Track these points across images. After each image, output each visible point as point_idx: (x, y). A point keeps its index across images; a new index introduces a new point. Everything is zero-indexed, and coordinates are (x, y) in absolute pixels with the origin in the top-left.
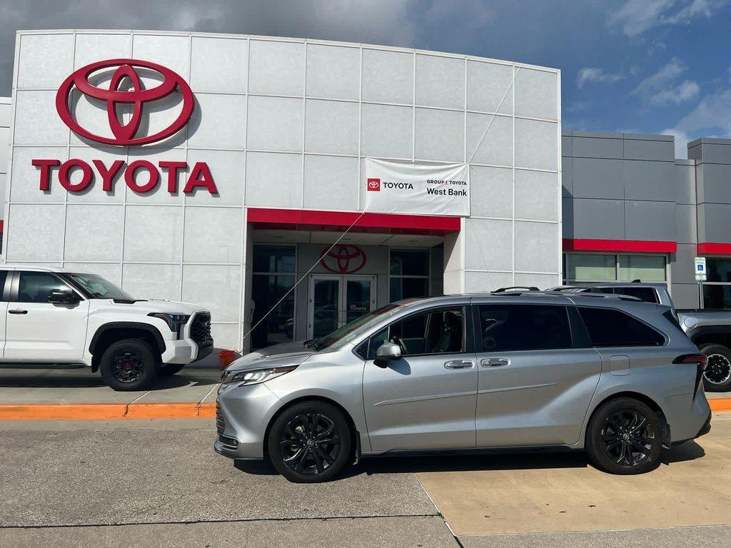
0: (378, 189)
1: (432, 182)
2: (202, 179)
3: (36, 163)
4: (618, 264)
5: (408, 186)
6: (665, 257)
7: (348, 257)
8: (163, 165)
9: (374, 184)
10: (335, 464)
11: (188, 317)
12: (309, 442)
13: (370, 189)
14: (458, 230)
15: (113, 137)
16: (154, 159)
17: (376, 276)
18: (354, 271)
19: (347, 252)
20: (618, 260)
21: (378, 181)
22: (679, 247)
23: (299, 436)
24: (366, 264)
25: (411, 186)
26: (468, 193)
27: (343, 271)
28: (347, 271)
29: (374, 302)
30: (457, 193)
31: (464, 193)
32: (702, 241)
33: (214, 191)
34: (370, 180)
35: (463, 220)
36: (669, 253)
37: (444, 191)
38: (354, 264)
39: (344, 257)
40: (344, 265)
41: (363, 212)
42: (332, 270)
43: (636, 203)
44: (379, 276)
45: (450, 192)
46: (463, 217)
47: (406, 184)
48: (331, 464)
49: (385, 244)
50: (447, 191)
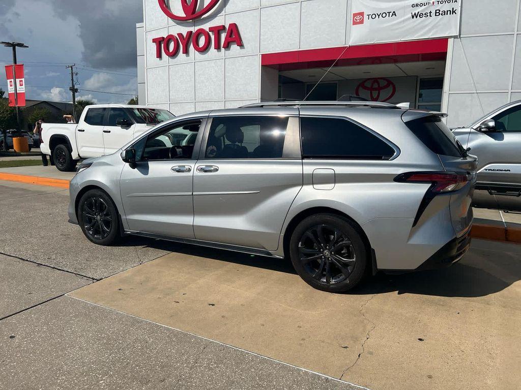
0: (362, 22)
1: (417, 5)
2: (233, 36)
3: (154, 41)
5: (391, 14)
7: (379, 89)
8: (211, 29)
9: (358, 18)
11: (187, 135)
13: (355, 23)
15: (184, 15)
16: (206, 27)
19: (379, 84)
21: (362, 14)
25: (394, 14)
26: (458, 12)
30: (445, 13)
31: (454, 12)
33: (241, 45)
34: (355, 15)
35: (450, 41)
37: (430, 12)
38: (384, 95)
39: (376, 89)
40: (375, 96)
41: (348, 46)
45: (437, 13)
46: (451, 37)
47: (389, 13)
50: (433, 12)
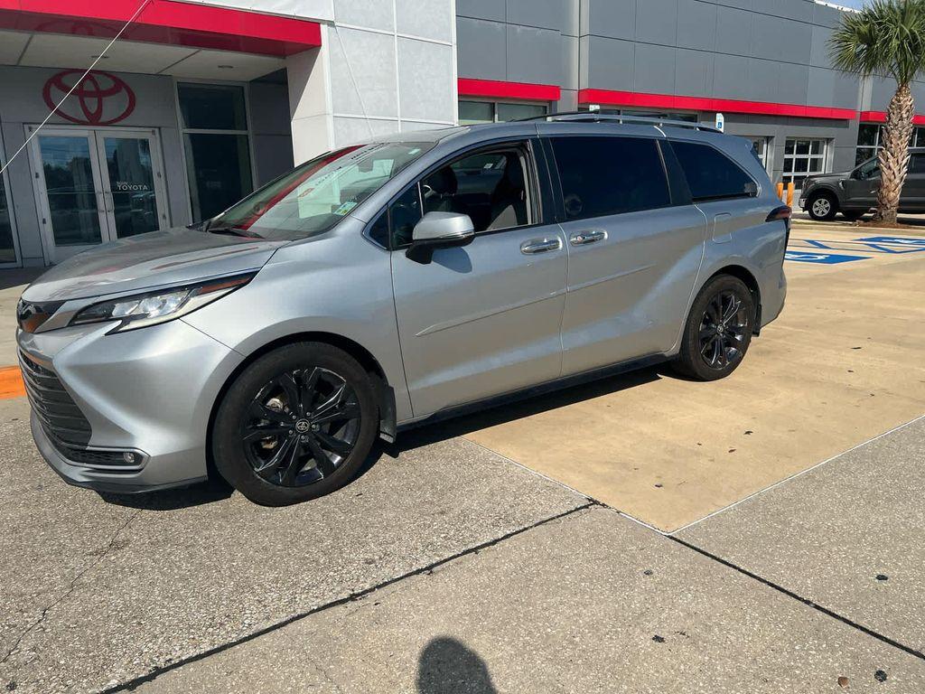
4: (496, 116)
6: (546, 107)
7: (100, 94)
10: (353, 453)
12: (301, 425)
14: (316, 45)
17: (157, 130)
18: (116, 120)
20: (496, 110)
22: (562, 93)
23: (276, 416)
24: (136, 108)
27: (94, 119)
28: (104, 119)
29: (159, 175)
32: (585, 85)
35: (324, 28)
36: (550, 102)
38: (113, 106)
39: (90, 94)
40: (94, 109)
42: (69, 118)
43: (519, 29)
44: (162, 129)
46: (324, 22)
48: (344, 456)
49: (167, 72)
